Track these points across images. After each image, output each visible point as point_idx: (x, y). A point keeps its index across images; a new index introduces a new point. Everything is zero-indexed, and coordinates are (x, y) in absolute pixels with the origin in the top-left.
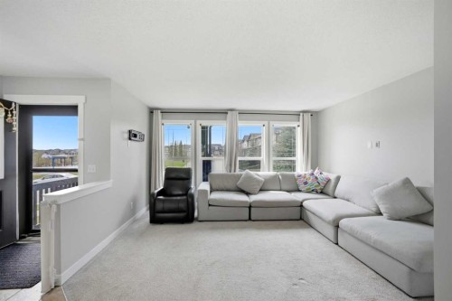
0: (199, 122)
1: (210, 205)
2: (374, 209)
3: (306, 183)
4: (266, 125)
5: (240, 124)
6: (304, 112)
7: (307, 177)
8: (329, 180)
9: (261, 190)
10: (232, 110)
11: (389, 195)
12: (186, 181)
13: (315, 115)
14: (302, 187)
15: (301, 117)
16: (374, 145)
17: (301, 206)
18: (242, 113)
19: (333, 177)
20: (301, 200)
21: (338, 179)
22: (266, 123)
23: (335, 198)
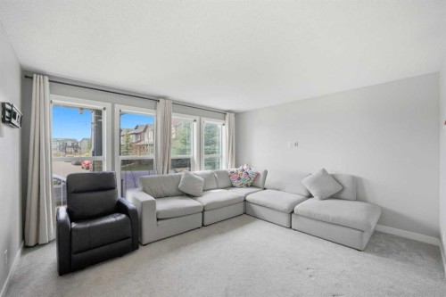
0: (117, 107)
1: (158, 219)
2: (305, 194)
3: (239, 179)
4: (198, 120)
5: (175, 117)
6: (230, 112)
7: (239, 172)
8: (258, 175)
9: (204, 191)
10: (164, 98)
11: (316, 182)
12: (109, 192)
13: (237, 115)
14: (235, 183)
15: (227, 116)
16: (293, 144)
17: (245, 200)
18: (176, 103)
19: (261, 172)
20: (243, 195)
21: (266, 172)
22: (197, 118)
23: (265, 189)
